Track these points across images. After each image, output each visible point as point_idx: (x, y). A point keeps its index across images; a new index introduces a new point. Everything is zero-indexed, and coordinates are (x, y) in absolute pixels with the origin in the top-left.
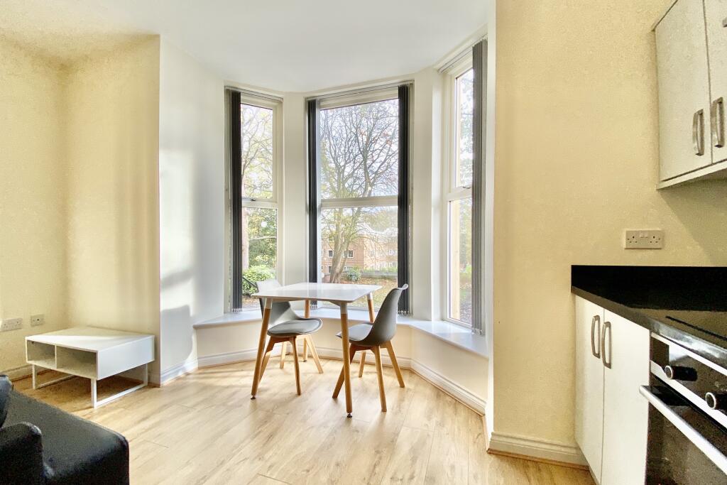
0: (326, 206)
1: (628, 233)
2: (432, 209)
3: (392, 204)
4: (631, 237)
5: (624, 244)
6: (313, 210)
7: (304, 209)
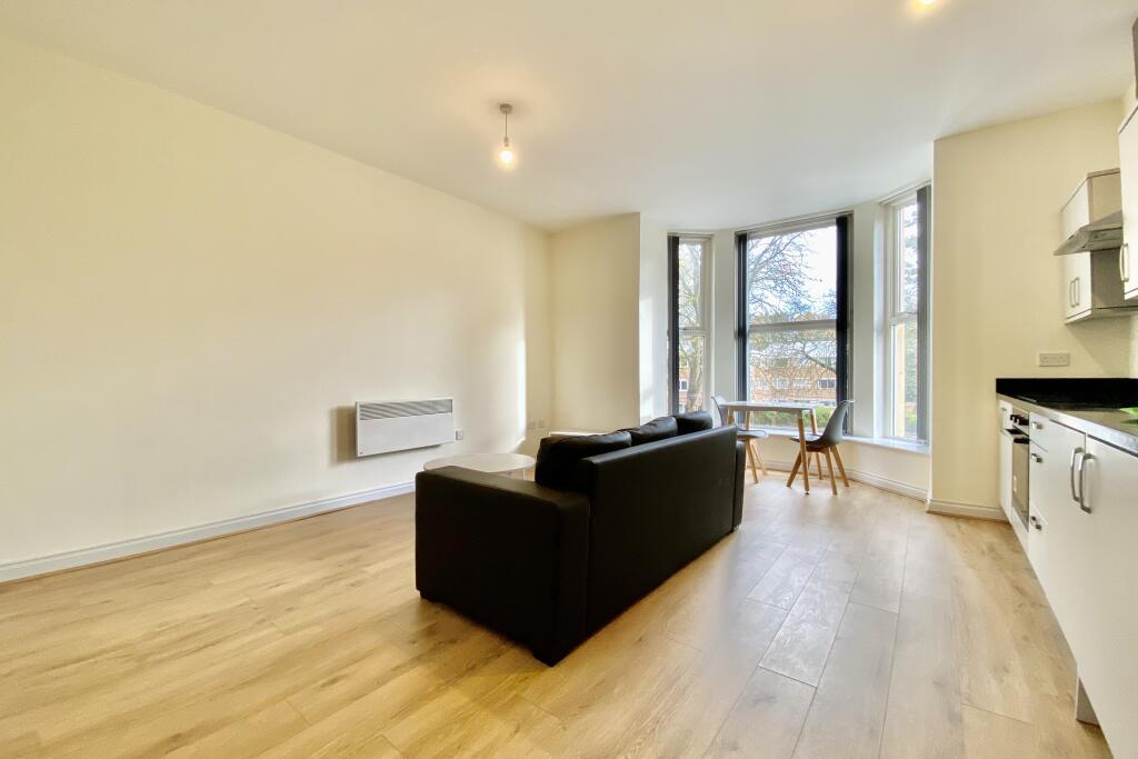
0: (755, 331)
1: (1041, 355)
2: (875, 334)
3: (830, 327)
4: (1044, 358)
5: (1038, 363)
6: (742, 334)
7: (732, 334)
